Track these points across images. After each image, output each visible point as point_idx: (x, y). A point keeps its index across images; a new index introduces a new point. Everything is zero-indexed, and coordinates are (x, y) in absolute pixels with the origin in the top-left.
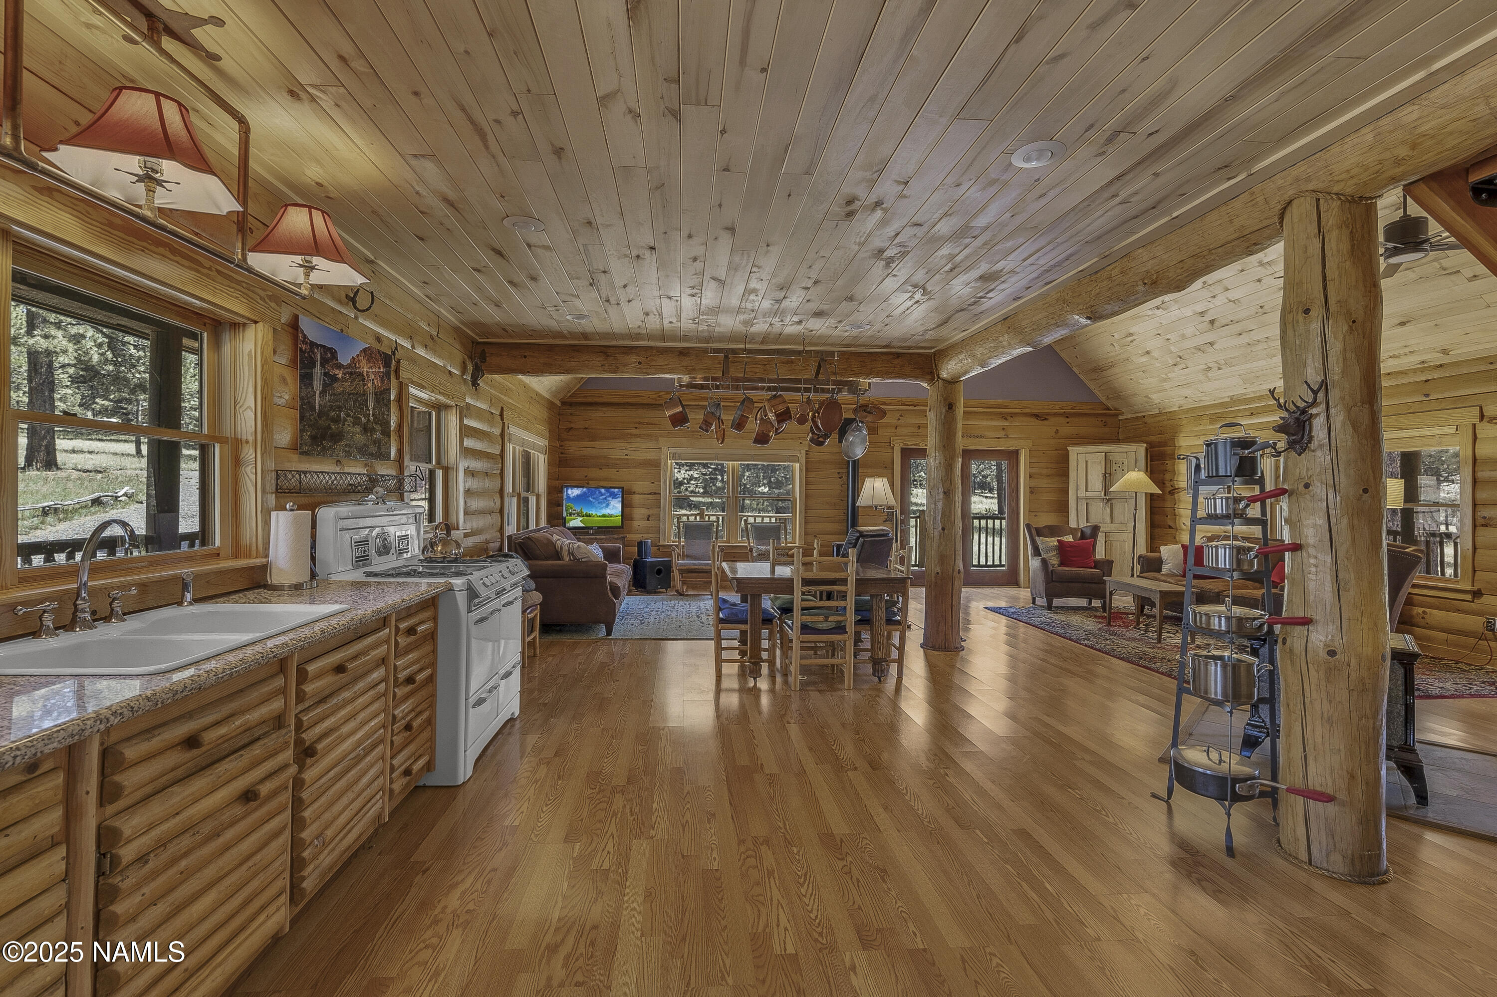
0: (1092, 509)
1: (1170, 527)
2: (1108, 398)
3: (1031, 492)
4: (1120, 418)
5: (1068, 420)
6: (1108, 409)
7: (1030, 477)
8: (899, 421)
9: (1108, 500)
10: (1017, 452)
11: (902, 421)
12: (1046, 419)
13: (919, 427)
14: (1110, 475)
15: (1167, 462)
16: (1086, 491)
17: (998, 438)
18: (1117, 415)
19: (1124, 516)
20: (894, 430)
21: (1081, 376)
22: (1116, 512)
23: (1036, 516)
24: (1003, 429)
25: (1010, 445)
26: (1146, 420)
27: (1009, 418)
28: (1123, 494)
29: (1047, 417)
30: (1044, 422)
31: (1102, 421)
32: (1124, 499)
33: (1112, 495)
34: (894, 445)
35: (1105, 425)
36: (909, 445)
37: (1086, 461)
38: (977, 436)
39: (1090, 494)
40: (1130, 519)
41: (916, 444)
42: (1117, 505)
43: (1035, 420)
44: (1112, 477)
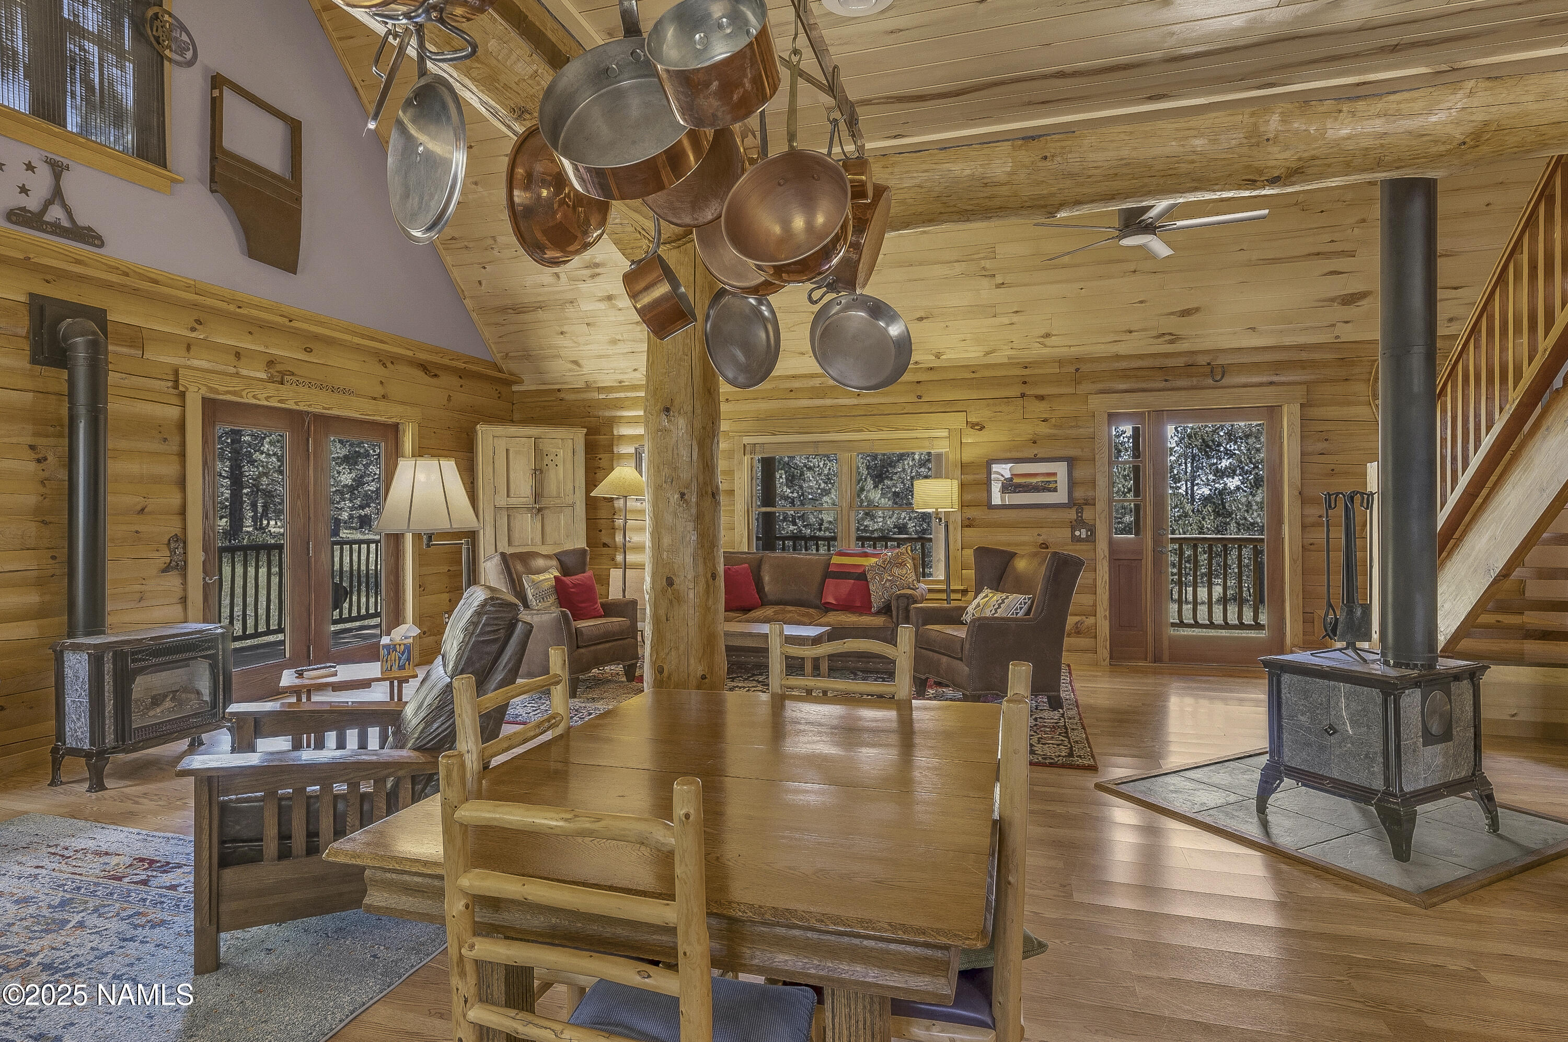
0: (517, 524)
1: (605, 545)
2: (506, 357)
4: (515, 388)
5: (462, 382)
6: (500, 371)
8: (194, 335)
9: (539, 510)
10: (396, 427)
11: (201, 332)
12: (436, 375)
13: (238, 355)
14: (541, 472)
15: (599, 456)
16: (508, 496)
17: (375, 399)
18: (508, 383)
19: (559, 532)
20: (182, 352)
21: (474, 315)
22: (548, 529)
24: (382, 383)
25: (383, 413)
27: (389, 364)
28: (558, 501)
29: (437, 372)
30: (434, 381)
31: (496, 390)
32: (560, 508)
33: (544, 503)
34: (187, 389)
35: (499, 397)
36: (222, 394)
37: (507, 450)
38: (344, 391)
39: (512, 501)
40: (567, 536)
41: (234, 393)
42: (549, 515)
43: (423, 374)
44: (543, 475)
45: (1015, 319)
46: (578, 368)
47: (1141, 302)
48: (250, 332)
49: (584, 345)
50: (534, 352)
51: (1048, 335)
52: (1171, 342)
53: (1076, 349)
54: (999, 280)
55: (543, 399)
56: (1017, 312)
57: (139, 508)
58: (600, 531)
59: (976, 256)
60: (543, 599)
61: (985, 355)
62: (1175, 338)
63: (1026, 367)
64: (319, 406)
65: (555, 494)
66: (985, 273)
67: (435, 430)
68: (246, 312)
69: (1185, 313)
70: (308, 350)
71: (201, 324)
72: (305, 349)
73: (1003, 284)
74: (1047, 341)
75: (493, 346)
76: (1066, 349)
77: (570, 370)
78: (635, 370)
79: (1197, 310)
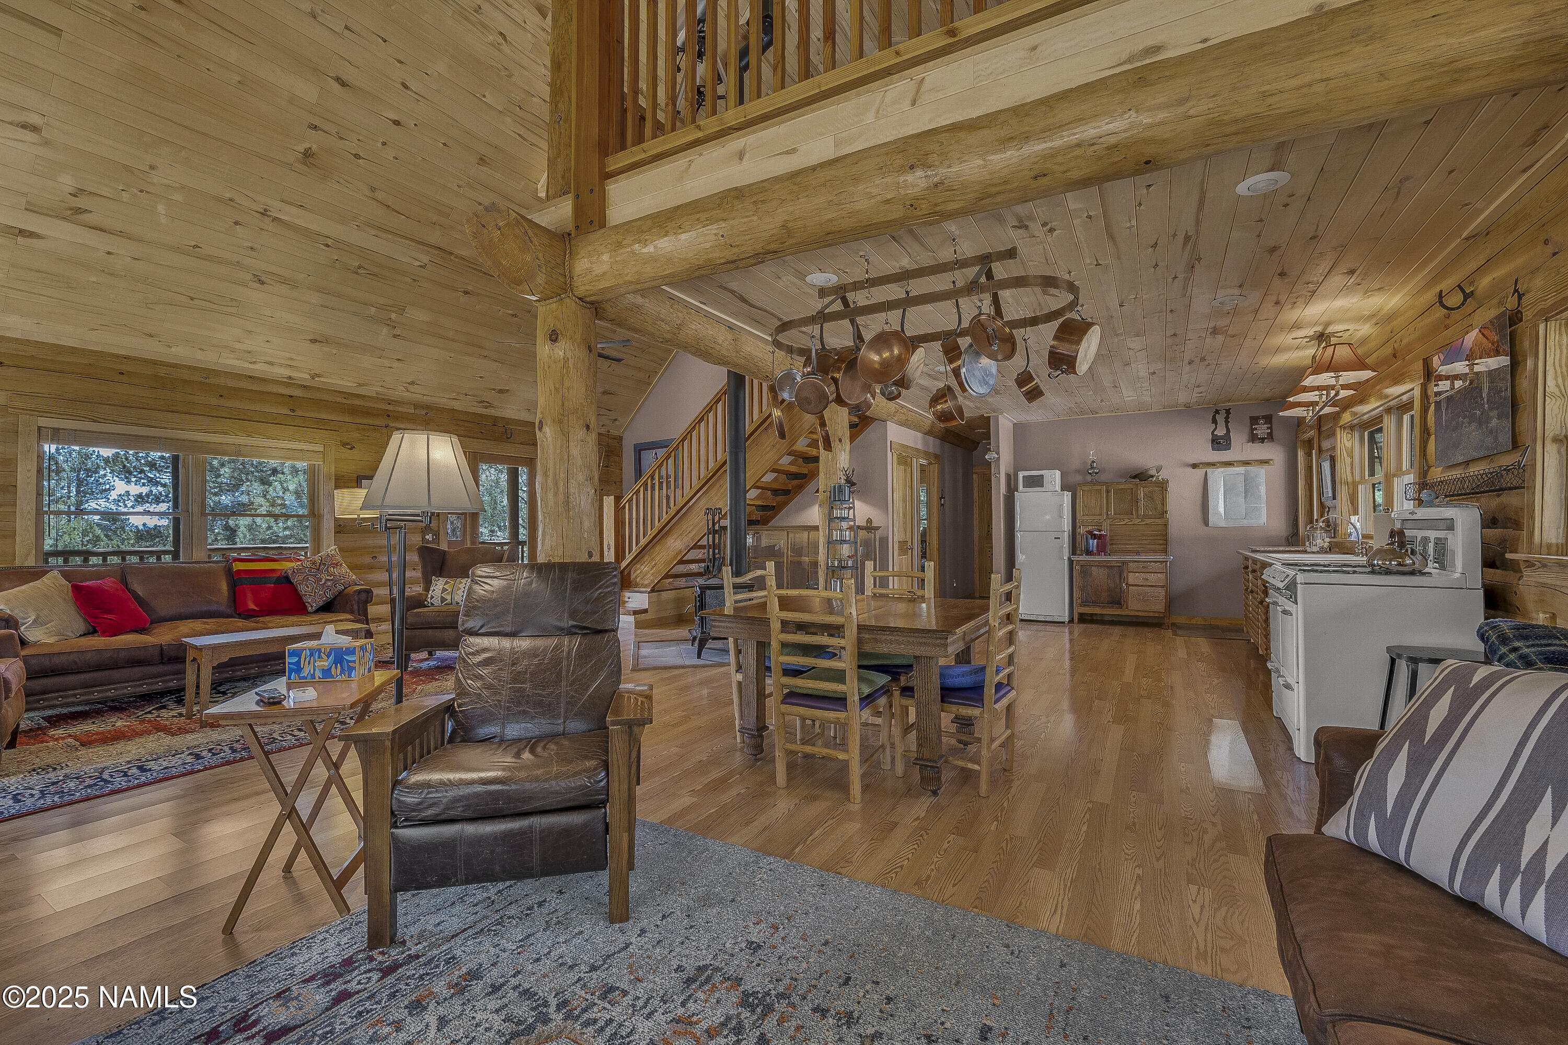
45: (396, 364)
47: (481, 377)
51: (413, 383)
52: (486, 407)
53: (429, 398)
54: (397, 331)
56: (399, 360)
59: (389, 308)
61: (357, 386)
62: (489, 406)
63: (390, 404)
66: (389, 322)
69: (501, 391)
73: (399, 336)
74: (410, 388)
76: (419, 396)
79: (508, 391)
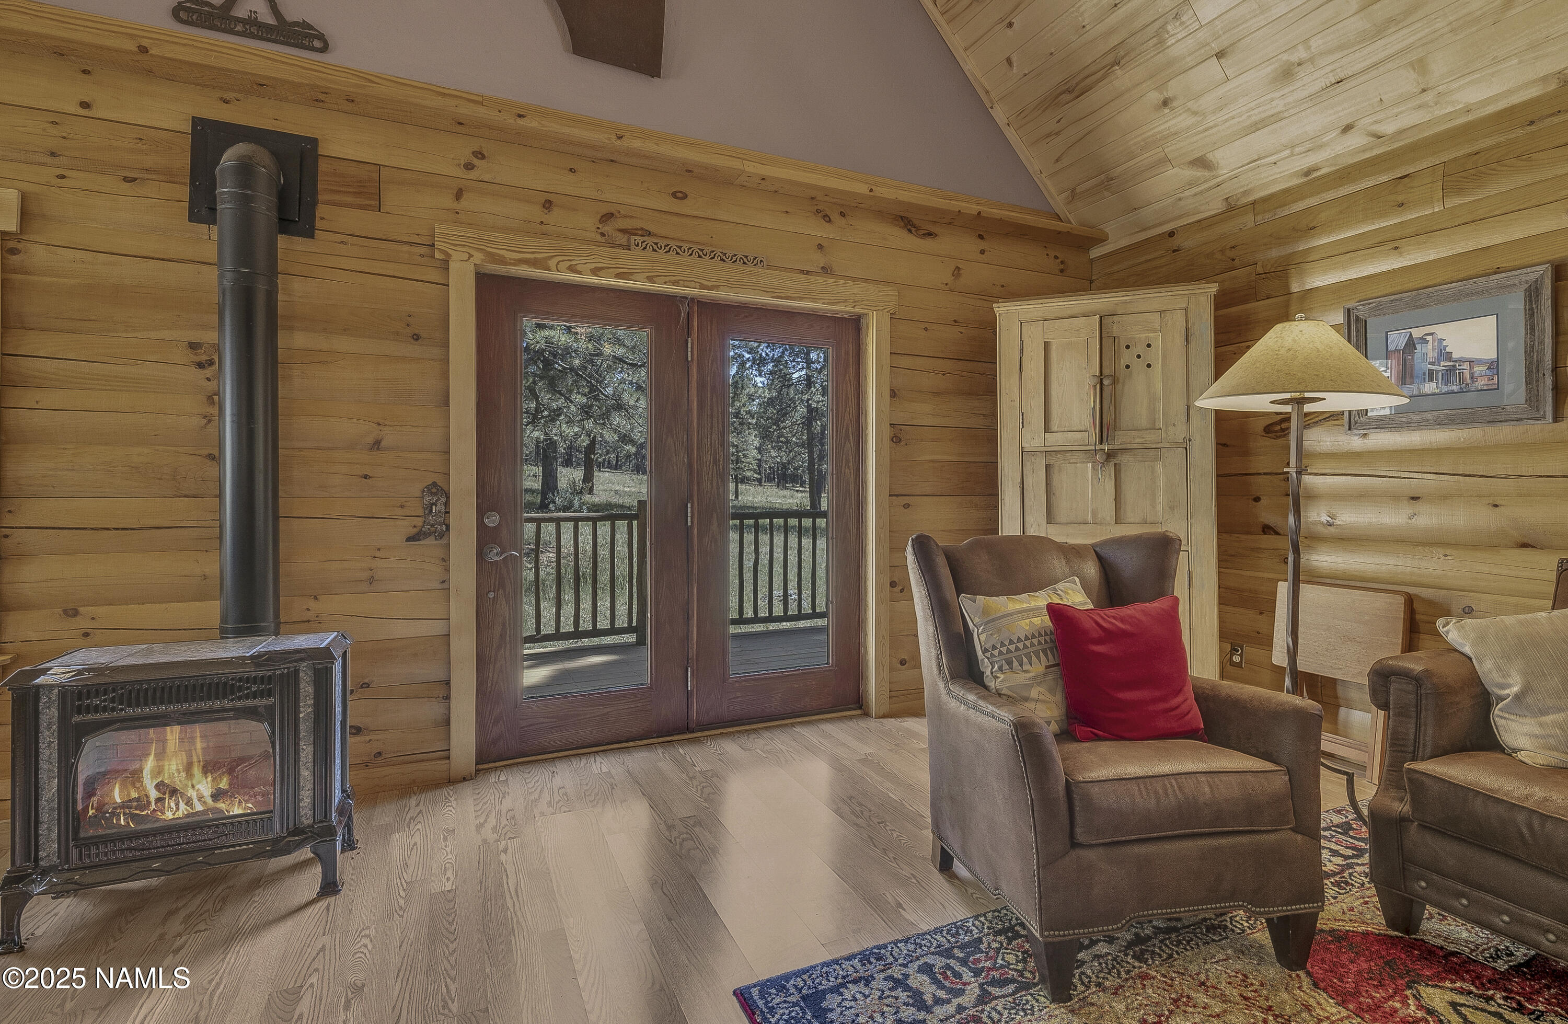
0: (1064, 481)
1: (1267, 529)
2: (1074, 195)
3: (896, 440)
4: (1095, 253)
5: (983, 245)
6: (1065, 221)
7: (893, 394)
8: (473, 175)
9: (1110, 455)
10: (855, 324)
11: (483, 170)
12: (930, 234)
13: (548, 205)
14: (1115, 380)
16: (1047, 429)
17: (808, 273)
19: (1154, 496)
20: (447, 201)
21: (1011, 133)
22: (1130, 494)
23: (907, 506)
24: (820, 247)
25: (827, 298)
26: (1176, 242)
27: (835, 217)
28: (1150, 437)
29: (933, 229)
30: (928, 243)
31: (1056, 257)
32: (1154, 451)
33: (1121, 439)
34: (449, 255)
35: (1062, 271)
36: (510, 264)
37: (1047, 345)
38: (745, 260)
39: (1056, 440)
40: (1172, 508)
41: (534, 263)
42: (1133, 468)
43: (904, 234)
44: (1119, 387)
46: (1206, 174)
48: (571, 170)
49: (1214, 112)
50: (1119, 169)
55: (1143, 259)
57: (370, 440)
58: (1257, 499)
60: (1010, 663)
64: (693, 284)
65: (1144, 422)
67: (927, 325)
68: (534, 124)
70: (679, 195)
71: (483, 157)
72: (674, 195)
75: (1048, 183)
77: (1191, 184)
78: (1348, 128)
